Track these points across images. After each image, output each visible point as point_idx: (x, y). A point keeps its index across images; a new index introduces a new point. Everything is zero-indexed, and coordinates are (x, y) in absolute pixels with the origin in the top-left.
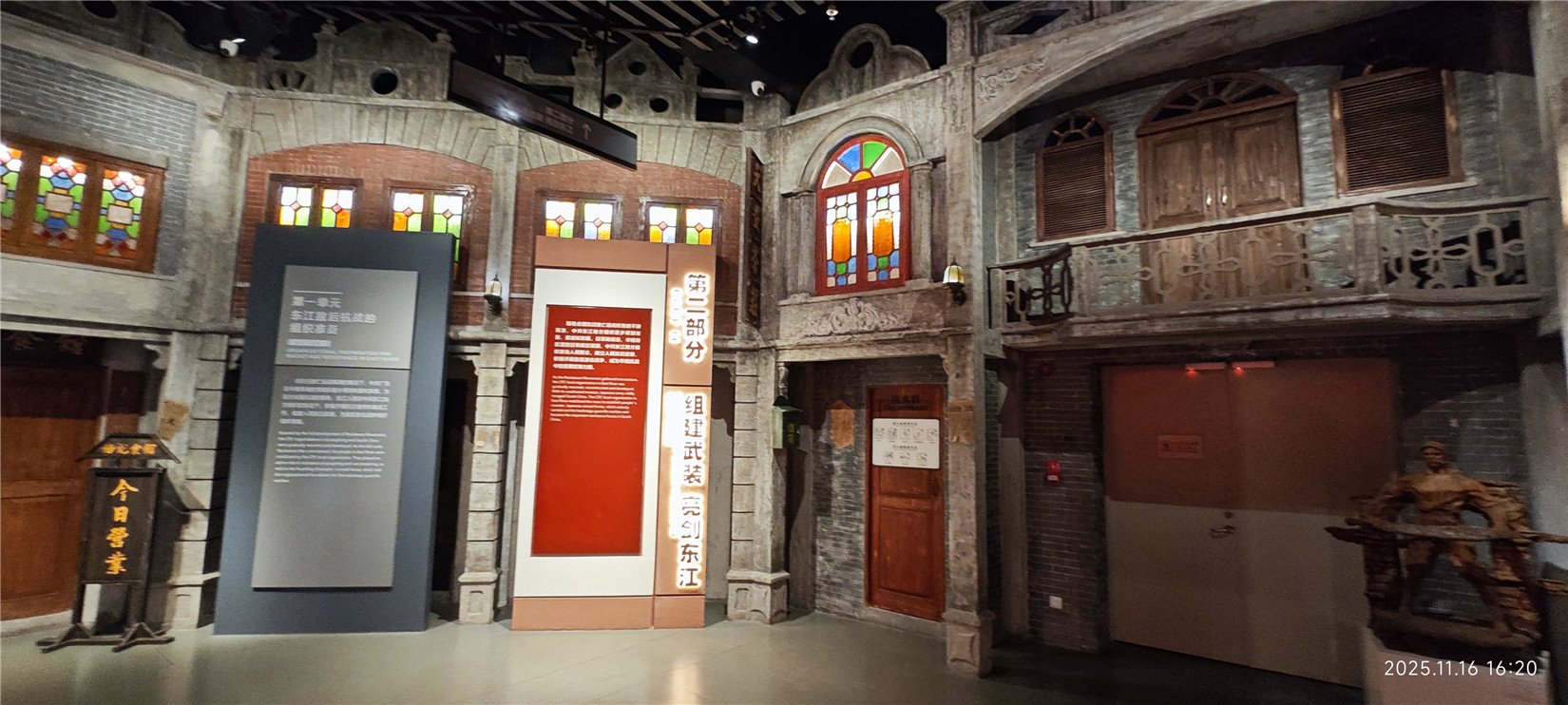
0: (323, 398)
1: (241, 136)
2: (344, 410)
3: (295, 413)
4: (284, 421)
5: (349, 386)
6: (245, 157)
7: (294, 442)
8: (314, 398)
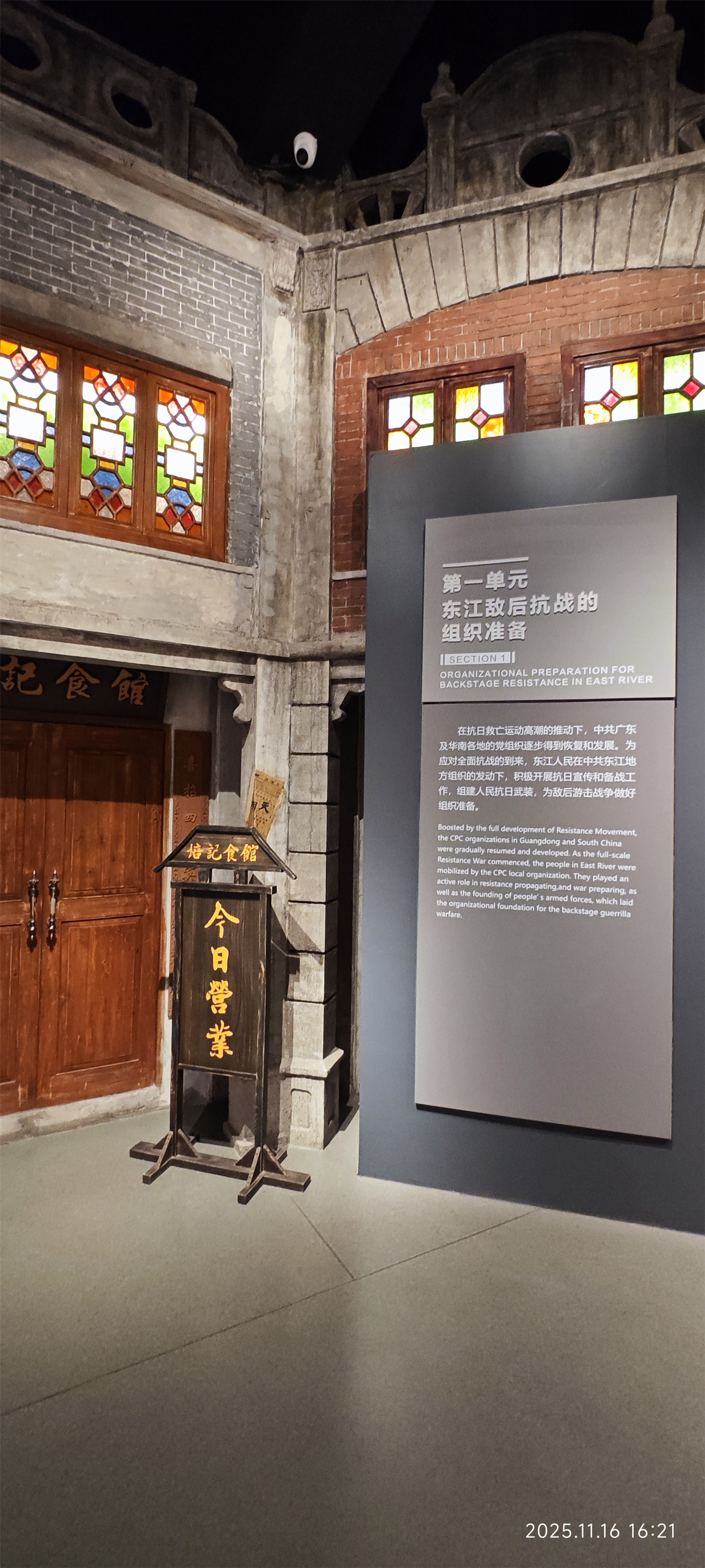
0: (508, 761)
1: (323, 322)
2: (551, 785)
3: (461, 791)
4: (443, 806)
5: (554, 738)
6: (330, 356)
7: (465, 845)
8: (492, 761)
